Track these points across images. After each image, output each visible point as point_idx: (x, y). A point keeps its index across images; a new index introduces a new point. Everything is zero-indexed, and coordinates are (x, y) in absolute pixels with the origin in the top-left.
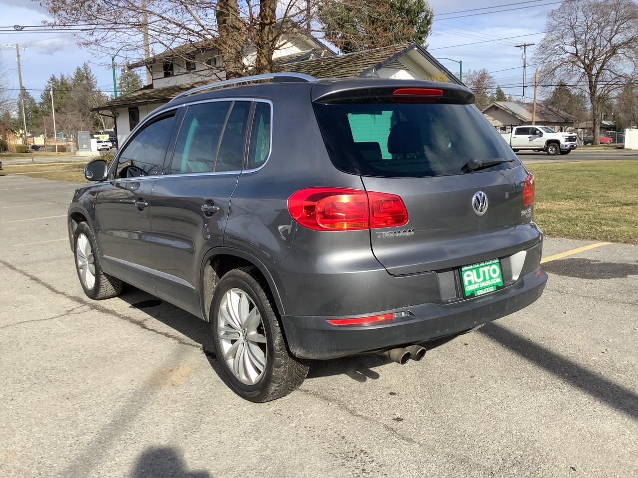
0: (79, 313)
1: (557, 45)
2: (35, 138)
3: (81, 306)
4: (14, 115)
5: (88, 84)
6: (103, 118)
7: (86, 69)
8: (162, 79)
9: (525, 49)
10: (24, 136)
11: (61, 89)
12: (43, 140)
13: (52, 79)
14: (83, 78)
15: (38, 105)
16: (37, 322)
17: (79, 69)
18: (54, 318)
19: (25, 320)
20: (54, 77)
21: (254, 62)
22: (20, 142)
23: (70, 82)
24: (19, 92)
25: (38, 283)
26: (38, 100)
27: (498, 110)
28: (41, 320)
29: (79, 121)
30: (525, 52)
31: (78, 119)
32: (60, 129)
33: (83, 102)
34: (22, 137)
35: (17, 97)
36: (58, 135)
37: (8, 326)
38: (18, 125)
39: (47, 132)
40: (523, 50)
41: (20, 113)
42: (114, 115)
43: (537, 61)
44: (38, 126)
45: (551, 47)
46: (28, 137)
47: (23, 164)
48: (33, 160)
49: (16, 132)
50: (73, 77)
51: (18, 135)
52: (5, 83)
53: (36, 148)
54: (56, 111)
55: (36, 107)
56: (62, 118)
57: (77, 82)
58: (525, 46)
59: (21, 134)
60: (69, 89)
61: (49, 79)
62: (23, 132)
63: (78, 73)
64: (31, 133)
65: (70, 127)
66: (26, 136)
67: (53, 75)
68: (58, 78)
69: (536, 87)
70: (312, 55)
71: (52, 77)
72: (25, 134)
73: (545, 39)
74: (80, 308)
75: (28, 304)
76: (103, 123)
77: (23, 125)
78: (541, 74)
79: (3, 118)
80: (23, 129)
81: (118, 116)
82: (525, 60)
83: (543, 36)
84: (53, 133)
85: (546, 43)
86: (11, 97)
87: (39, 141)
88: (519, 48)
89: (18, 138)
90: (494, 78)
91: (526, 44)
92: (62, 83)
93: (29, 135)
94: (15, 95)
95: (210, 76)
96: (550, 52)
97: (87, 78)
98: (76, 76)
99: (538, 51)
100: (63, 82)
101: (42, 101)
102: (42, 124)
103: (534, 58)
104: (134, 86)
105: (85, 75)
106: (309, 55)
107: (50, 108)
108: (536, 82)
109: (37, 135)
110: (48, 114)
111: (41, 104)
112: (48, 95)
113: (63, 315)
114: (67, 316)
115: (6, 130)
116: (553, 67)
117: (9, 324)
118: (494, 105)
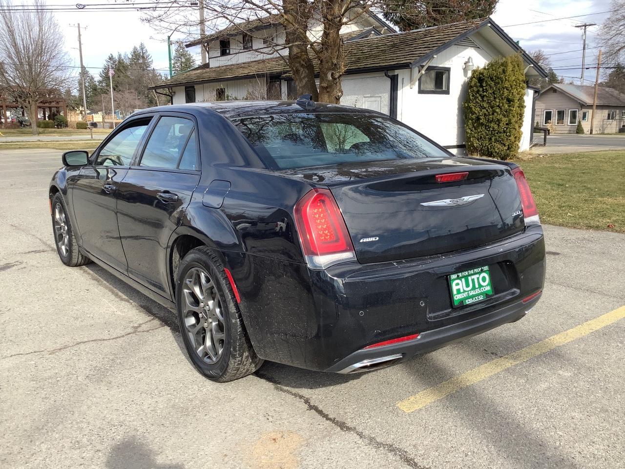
0: (148, 331)
1: (622, 25)
2: (93, 114)
3: (150, 321)
4: (75, 93)
5: (144, 63)
6: (158, 97)
7: (142, 49)
8: (218, 58)
9: (585, 29)
10: (83, 112)
11: (119, 67)
12: (101, 117)
13: (110, 59)
14: (140, 57)
15: (97, 84)
16: (99, 343)
17: (135, 48)
18: (120, 337)
19: (86, 340)
20: (112, 56)
21: (320, 39)
22: (79, 118)
23: (127, 62)
24: (80, 70)
25: (100, 285)
26: (97, 78)
27: (556, 92)
28: (104, 340)
29: (135, 99)
30: (585, 32)
31: (134, 97)
32: (118, 106)
33: (139, 81)
34: (81, 113)
35: (77, 75)
36: (115, 113)
37: (66, 347)
38: (79, 102)
39: (106, 109)
40: (583, 31)
41: (80, 90)
42: (171, 93)
43: (600, 42)
44: (96, 104)
45: (616, 26)
46: (88, 114)
47: (82, 140)
48: (92, 137)
49: (76, 108)
50: (130, 56)
51: (78, 112)
52: (67, 61)
53: (94, 125)
54: (114, 89)
55: (95, 85)
56: (119, 96)
57: (133, 61)
58: (585, 26)
59: (81, 111)
60: (125, 68)
61: (107, 58)
62: (83, 109)
63: (134, 52)
64: (90, 110)
65: (127, 105)
66: (85, 113)
67: (111, 54)
68: (116, 56)
69: (598, 68)
70: (373, 32)
71: (111, 56)
72: (84, 111)
73: (609, 19)
74: (149, 323)
75: (89, 316)
76: (158, 102)
77: (83, 102)
78: (604, 55)
79: (64, 95)
80: (83, 106)
81: (174, 95)
82: (584, 40)
83: (608, 16)
84: (111, 110)
85: (610, 23)
86: (73, 75)
87: (98, 118)
88: (579, 28)
89: (78, 114)
90: (550, 59)
91: (587, 24)
92: (119, 62)
93: (89, 112)
94: (76, 73)
95: (272, 53)
96: (614, 32)
97: (143, 57)
98: (132, 56)
99: (601, 31)
100: (121, 62)
101: (101, 79)
102: (100, 101)
103: (597, 39)
104: (186, 65)
105: (141, 54)
106: (369, 32)
107: (108, 85)
108: (598, 64)
109: (96, 112)
110: (106, 92)
111: (100, 82)
112: (107, 74)
113: (130, 334)
114: (134, 335)
115: (67, 106)
116: (617, 48)
117: (67, 343)
118: (552, 87)
